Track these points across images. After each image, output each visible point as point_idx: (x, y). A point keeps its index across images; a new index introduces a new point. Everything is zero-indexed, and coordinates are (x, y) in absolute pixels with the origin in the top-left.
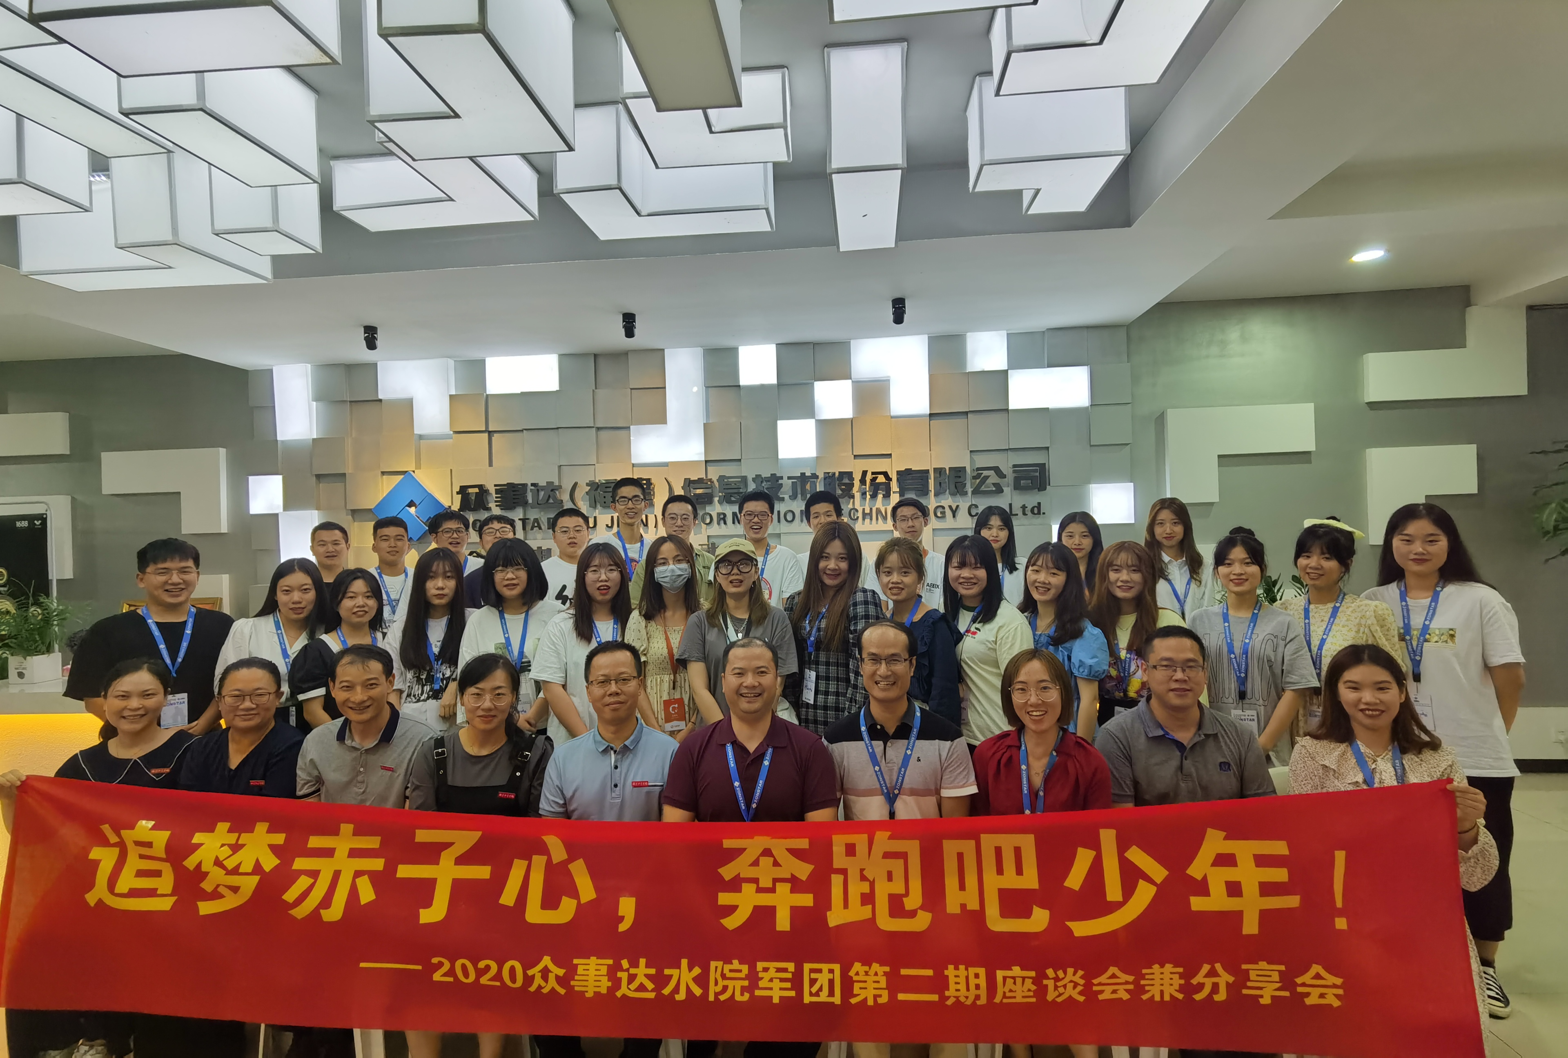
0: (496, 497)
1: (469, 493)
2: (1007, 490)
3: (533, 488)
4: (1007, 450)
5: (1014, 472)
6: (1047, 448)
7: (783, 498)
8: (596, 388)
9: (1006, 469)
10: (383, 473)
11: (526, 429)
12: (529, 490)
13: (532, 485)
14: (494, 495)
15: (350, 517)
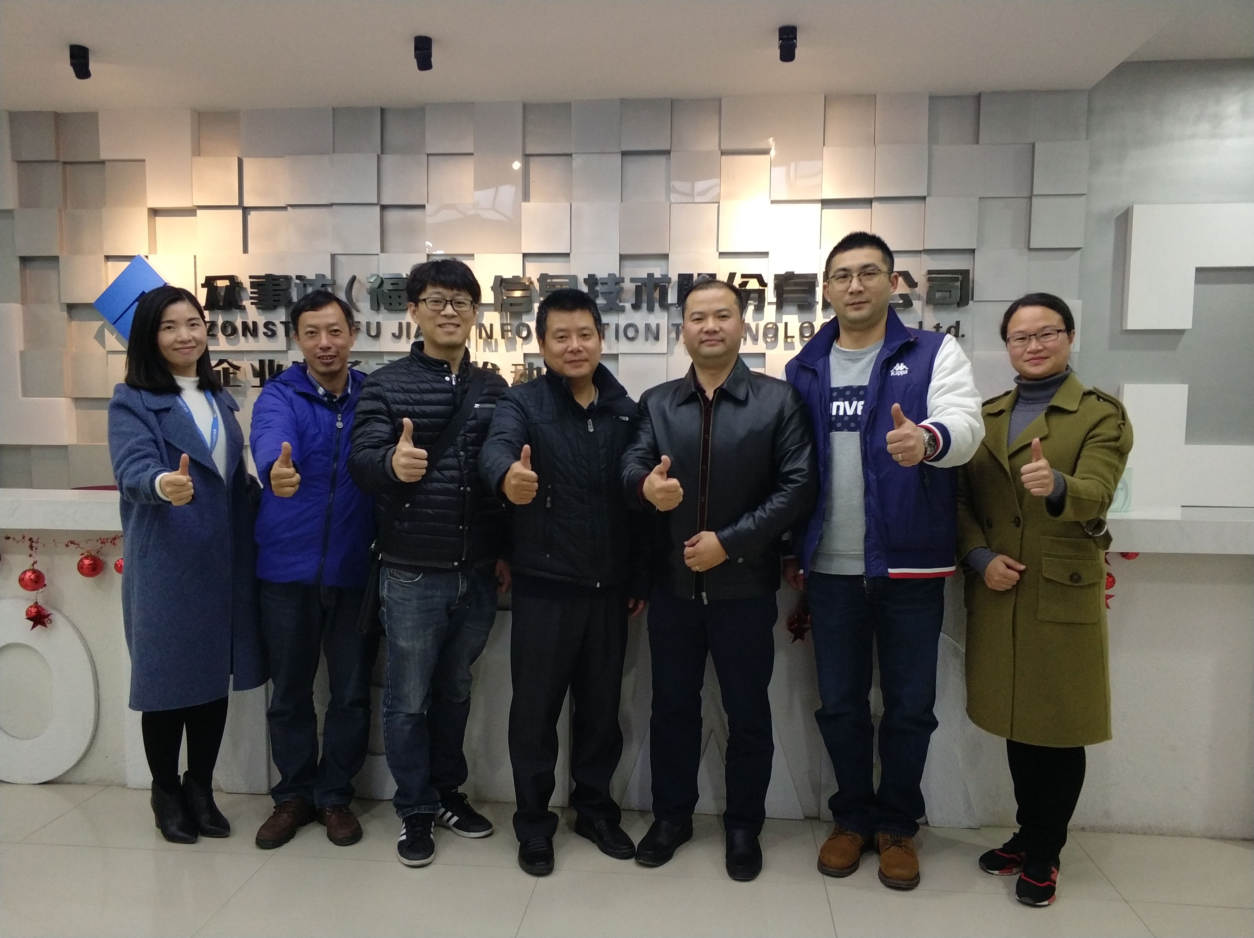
0: (252, 293)
1: (217, 287)
2: (917, 305)
3: (298, 281)
4: (920, 252)
5: (929, 280)
6: (973, 251)
7: (624, 307)
8: (382, 153)
9: (919, 276)
10: (108, 258)
11: (291, 206)
12: (293, 285)
13: (298, 277)
14: (249, 290)
15: (65, 314)
